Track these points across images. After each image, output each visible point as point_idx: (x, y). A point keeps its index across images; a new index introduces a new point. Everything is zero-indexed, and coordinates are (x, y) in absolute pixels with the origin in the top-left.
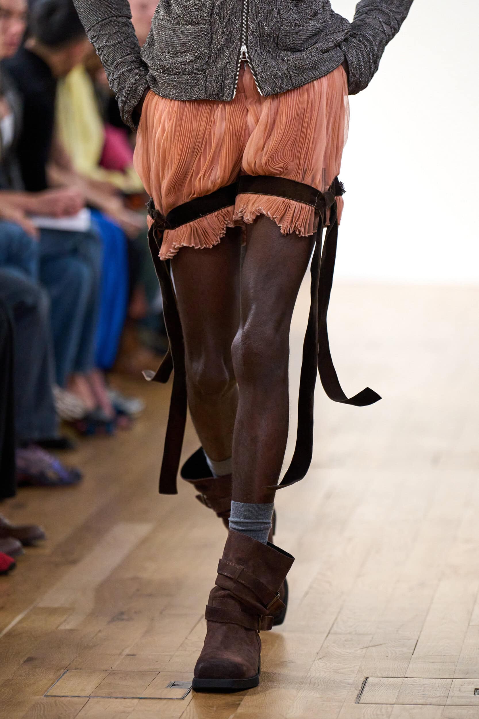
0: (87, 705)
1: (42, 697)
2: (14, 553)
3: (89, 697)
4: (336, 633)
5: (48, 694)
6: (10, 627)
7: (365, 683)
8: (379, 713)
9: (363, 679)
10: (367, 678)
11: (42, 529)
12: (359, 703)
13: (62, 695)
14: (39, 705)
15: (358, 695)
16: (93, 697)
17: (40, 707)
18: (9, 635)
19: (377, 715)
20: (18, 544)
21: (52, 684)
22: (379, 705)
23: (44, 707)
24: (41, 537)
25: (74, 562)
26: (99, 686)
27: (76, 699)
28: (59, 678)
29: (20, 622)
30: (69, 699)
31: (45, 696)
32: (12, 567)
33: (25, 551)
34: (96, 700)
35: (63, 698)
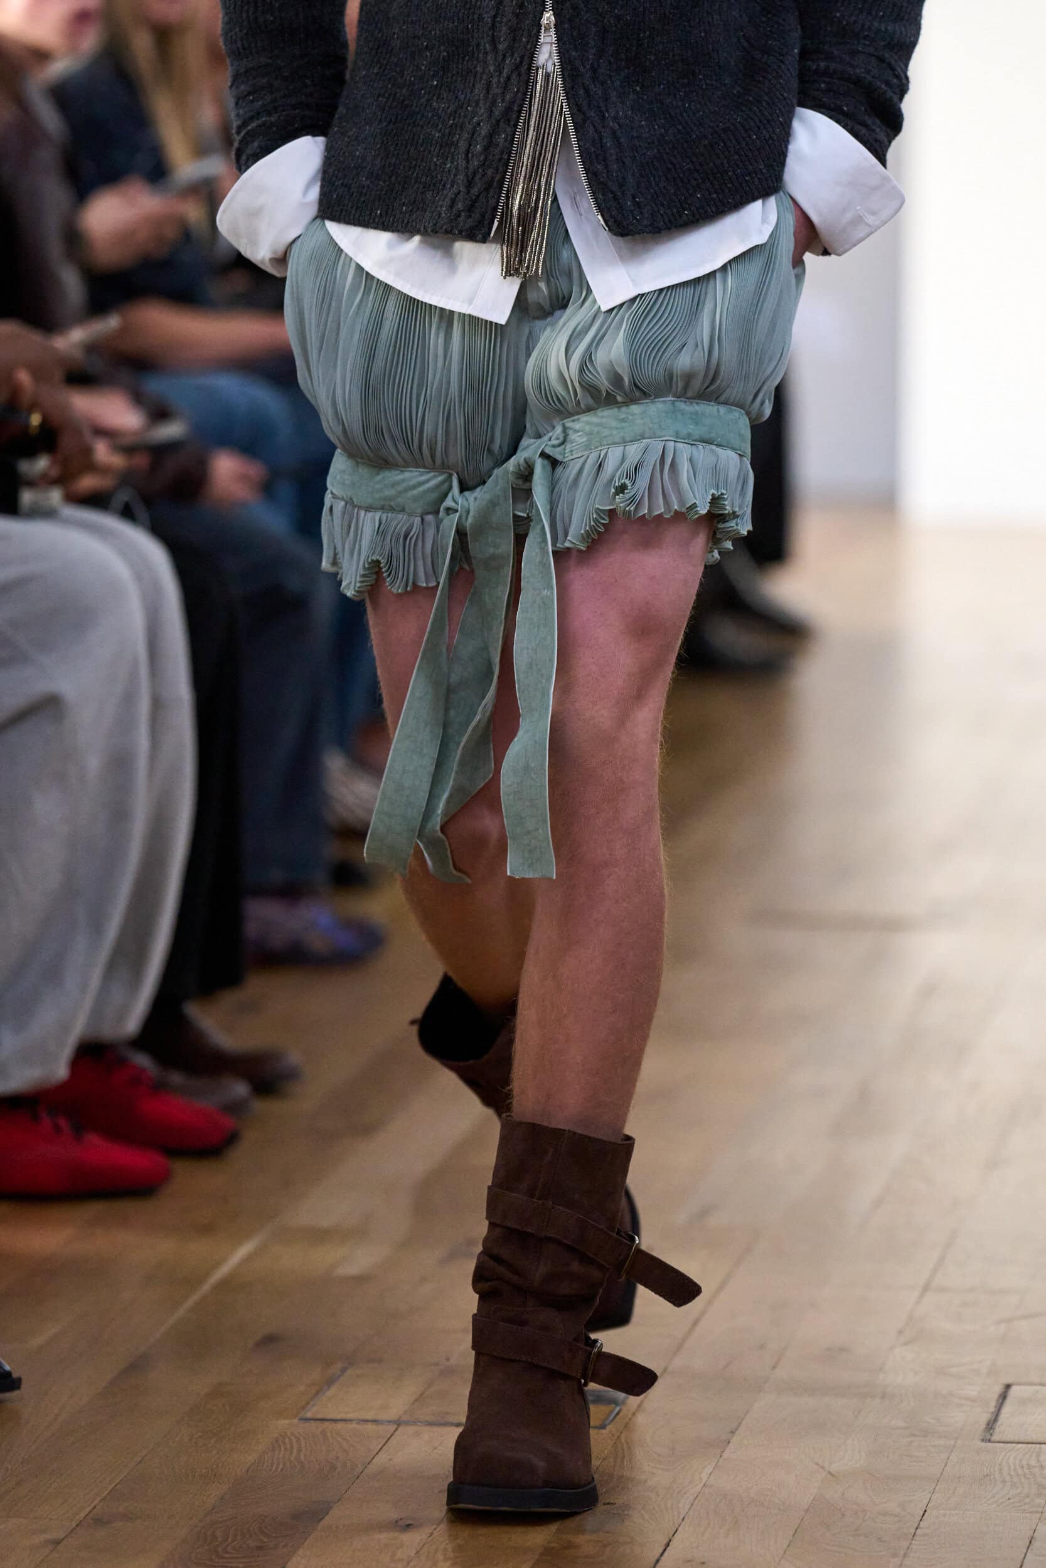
0: (393, 1441)
1: (295, 1421)
2: (236, 1108)
3: (398, 1423)
4: (942, 1290)
5: (309, 1415)
6: (224, 1270)
7: (1003, 1397)
8: (1033, 1462)
9: (998, 1389)
10: (1008, 1387)
11: (294, 1057)
12: (989, 1441)
13: (339, 1417)
14: (287, 1440)
15: (988, 1424)
16: (407, 1423)
17: (291, 1443)
18: (224, 1285)
19: (1029, 1467)
20: (240, 1089)
21: (317, 1393)
22: (1034, 1446)
23: (298, 1440)
24: (292, 1075)
25: (367, 1130)
26: (420, 1399)
27: (370, 1427)
28: (330, 1382)
29: (249, 1258)
30: (354, 1425)
31: (301, 1419)
32: (231, 1139)
33: (260, 1106)
34: (411, 1429)
35: (340, 1425)
